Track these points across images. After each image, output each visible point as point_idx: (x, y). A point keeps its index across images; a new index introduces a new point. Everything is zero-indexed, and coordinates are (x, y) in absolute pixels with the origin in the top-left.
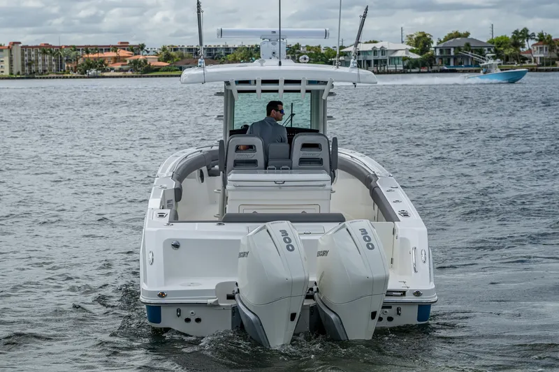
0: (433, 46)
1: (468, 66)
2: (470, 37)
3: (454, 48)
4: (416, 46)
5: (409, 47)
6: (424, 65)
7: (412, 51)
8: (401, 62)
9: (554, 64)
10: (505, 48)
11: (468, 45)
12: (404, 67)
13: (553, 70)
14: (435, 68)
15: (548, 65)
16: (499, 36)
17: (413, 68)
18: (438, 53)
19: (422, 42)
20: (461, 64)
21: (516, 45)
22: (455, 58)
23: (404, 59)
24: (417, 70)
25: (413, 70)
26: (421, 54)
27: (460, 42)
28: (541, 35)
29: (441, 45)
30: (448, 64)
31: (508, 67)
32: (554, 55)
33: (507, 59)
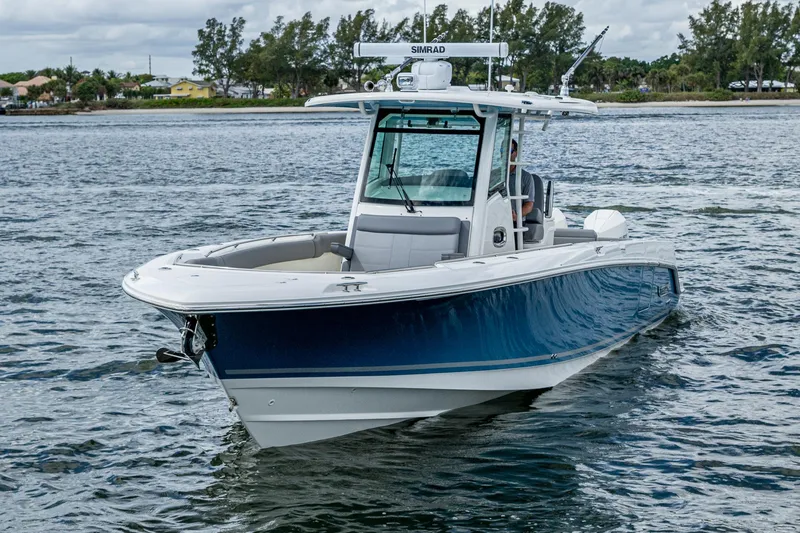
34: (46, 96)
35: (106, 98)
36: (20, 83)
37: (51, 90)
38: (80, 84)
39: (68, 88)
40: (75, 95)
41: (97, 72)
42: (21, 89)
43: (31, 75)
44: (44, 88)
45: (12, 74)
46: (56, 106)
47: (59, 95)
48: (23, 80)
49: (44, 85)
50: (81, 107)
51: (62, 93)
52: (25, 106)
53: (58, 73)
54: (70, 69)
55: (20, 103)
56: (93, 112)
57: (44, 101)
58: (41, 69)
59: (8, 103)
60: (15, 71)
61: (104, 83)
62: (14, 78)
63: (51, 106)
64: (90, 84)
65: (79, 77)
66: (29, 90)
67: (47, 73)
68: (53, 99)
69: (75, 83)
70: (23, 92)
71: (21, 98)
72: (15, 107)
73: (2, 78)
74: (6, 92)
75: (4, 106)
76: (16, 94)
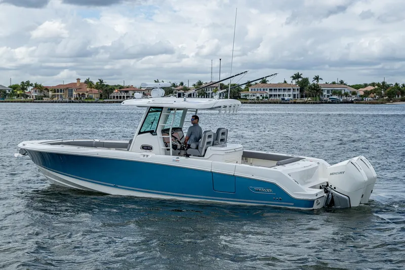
9: (42, 99)
10: (17, 90)
13: (42, 102)
15: (39, 99)
16: (15, 84)
21: (23, 89)
28: (36, 84)
31: (19, 99)
32: (42, 95)
33: (18, 96)
34: (372, 95)
35: (400, 97)
36: (360, 89)
37: (375, 92)
38: (388, 90)
39: (383, 92)
40: (386, 95)
41: (397, 84)
42: (361, 92)
43: (366, 85)
44: (371, 92)
45: (357, 85)
46: (377, 100)
47: (378, 95)
48: (362, 88)
49: (372, 90)
50: (388, 101)
51: (380, 94)
52: (363, 100)
53: (378, 85)
54: (384, 83)
55: (360, 98)
56: (394, 103)
57: (371, 97)
58: (370, 83)
59: (355, 98)
60: (358, 84)
61: (399, 89)
62: (358, 87)
63: (375, 100)
64: (393, 90)
65: (388, 86)
66: (365, 93)
67: (373, 85)
68: (375, 97)
69: (386, 89)
70: (362, 93)
71: (361, 96)
72: (358, 100)
73: (352, 86)
74: (354, 93)
75: (353, 100)
76: (358, 94)
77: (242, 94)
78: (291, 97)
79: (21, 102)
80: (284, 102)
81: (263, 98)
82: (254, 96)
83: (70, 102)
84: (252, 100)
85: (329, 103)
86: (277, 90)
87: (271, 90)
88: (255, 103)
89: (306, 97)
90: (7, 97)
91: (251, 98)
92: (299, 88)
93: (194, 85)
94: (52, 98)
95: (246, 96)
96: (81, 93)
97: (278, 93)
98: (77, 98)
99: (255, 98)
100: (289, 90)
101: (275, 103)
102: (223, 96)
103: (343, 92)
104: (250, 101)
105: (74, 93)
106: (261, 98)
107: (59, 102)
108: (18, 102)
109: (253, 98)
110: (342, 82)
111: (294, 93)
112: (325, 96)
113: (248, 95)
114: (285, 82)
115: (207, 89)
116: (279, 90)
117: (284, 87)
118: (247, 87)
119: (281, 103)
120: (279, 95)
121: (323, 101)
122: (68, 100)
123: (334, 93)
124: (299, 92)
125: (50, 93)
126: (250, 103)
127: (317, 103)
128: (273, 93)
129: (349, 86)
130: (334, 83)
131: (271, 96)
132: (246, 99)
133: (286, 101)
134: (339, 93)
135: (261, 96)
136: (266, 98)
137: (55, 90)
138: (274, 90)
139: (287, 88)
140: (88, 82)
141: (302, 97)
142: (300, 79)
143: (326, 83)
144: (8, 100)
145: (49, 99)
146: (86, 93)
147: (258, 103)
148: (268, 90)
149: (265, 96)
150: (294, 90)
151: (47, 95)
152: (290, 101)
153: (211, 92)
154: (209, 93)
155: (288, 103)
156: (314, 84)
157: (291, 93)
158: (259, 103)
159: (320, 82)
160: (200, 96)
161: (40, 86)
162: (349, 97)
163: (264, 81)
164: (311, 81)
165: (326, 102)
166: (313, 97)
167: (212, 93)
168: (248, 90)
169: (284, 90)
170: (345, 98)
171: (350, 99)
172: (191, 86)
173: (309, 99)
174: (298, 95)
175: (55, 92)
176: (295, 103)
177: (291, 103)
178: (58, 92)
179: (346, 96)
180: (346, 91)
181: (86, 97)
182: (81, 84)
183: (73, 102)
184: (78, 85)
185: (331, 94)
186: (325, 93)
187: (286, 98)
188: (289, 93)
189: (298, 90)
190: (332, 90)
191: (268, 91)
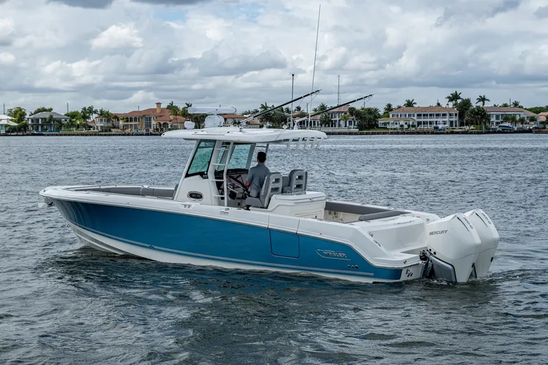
0: (26, 117)
1: (51, 131)
2: (53, 111)
3: (42, 119)
4: (15, 117)
5: (10, 118)
6: (20, 130)
7: (12, 120)
8: (4, 128)
9: (110, 130)
10: (77, 119)
11: (51, 117)
12: (6, 132)
13: (110, 135)
14: (28, 132)
15: (106, 131)
16: (73, 111)
17: (12, 132)
18: (30, 122)
19: (19, 114)
20: (46, 129)
21: (85, 117)
22: (42, 126)
23: (6, 126)
24: (15, 133)
25: (12, 134)
26: (18, 123)
27: (46, 115)
28: (101, 111)
29: (32, 117)
30: (37, 130)
31: (79, 132)
32: (110, 125)
33: (78, 127)
36: (541, 114)
42: (542, 117)
45: (537, 108)
48: (543, 111)
52: (545, 128)
55: (541, 126)
59: (534, 126)
60: (538, 106)
62: (537, 110)
70: (544, 119)
71: (542, 123)
72: (538, 128)
73: (530, 110)
74: (533, 119)
75: (531, 128)
76: (539, 121)
77: (381, 122)
78: (447, 125)
79: (82, 135)
80: (436, 131)
81: (409, 126)
82: (396, 124)
83: (147, 135)
84: (394, 129)
85: (499, 132)
86: (427, 115)
87: (419, 115)
88: (398, 133)
89: (467, 124)
90: (63, 128)
91: (393, 127)
92: (457, 112)
93: (315, 110)
94: (124, 129)
95: (385, 124)
96: (162, 123)
97: (429, 120)
98: (157, 130)
99: (398, 126)
100: (444, 115)
101: (425, 133)
102: (354, 125)
103: (518, 118)
104: (390, 131)
105: (153, 122)
106: (406, 126)
107: (132, 135)
108: (78, 135)
109: (395, 126)
110: (516, 104)
111: (451, 119)
112: (493, 123)
113: (389, 123)
114: (439, 104)
115: (332, 116)
116: (431, 115)
117: (437, 111)
118: (387, 113)
119: (433, 133)
120: (431, 123)
121: (491, 130)
122: (144, 132)
123: (506, 119)
124: (457, 119)
125: (121, 123)
126: (392, 133)
127: (482, 133)
128: (422, 120)
129: (525, 109)
130: (505, 105)
131: (419, 123)
132: (386, 128)
133: (440, 130)
134: (513, 119)
135: (406, 123)
136: (413, 126)
137: (128, 118)
138: (424, 115)
139: (441, 113)
140: (172, 108)
141: (462, 124)
142: (459, 101)
143: (495, 106)
144: (64, 132)
145: (120, 131)
146: (168, 122)
147: (402, 134)
148: (416, 115)
149: (411, 123)
150: (450, 115)
151: (116, 124)
152: (446, 130)
153: (337, 119)
154: (335, 121)
155: (443, 133)
156: (478, 107)
157: (447, 119)
158: (404, 133)
159: (487, 104)
160: (323, 125)
161: (108, 113)
162: (526, 124)
163: (410, 104)
164: (475, 104)
165: (495, 132)
166: (477, 124)
167: (339, 120)
168: (388, 117)
169: (438, 115)
170: (521, 126)
171: (527, 127)
172: (310, 112)
173: (472, 127)
174: (456, 122)
175: (127, 121)
176: (452, 133)
177: (447, 133)
178: (131, 121)
179: (522, 124)
180: (521, 116)
181: (169, 127)
182: (163, 110)
183: (151, 134)
184: (158, 111)
185: (501, 120)
186: (493, 119)
187: (440, 126)
188: (444, 120)
189: (456, 115)
190: (502, 115)
191: (415, 118)
